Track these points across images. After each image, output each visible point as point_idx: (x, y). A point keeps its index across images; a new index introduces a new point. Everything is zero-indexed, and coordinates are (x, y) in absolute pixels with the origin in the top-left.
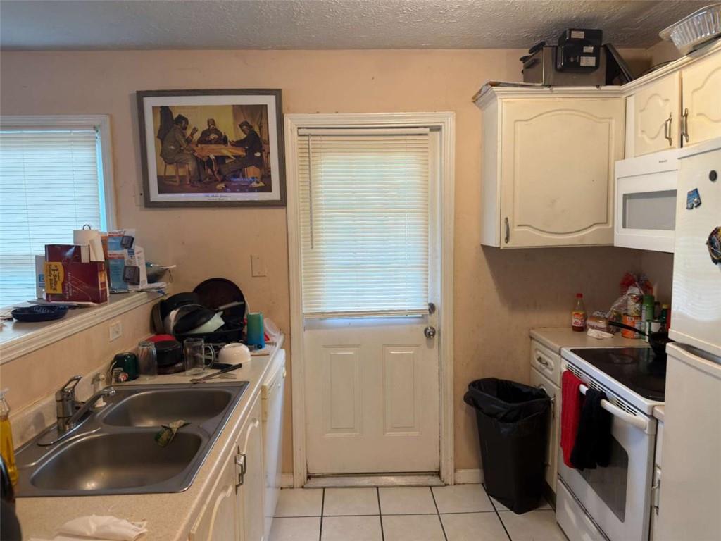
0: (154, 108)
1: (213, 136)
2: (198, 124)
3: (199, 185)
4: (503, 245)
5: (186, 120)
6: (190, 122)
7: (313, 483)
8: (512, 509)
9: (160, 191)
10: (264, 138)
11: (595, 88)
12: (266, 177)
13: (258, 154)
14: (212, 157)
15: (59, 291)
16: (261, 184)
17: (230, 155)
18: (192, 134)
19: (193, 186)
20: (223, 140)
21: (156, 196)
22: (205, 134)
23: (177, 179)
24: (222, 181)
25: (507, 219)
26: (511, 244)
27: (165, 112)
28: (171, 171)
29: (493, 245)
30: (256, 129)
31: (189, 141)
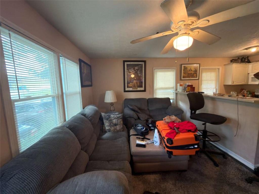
0: (183, 66)
1: (190, 70)
2: (189, 68)
3: (188, 77)
4: (232, 84)
5: (187, 68)
12: (197, 76)
13: (196, 73)
14: (190, 73)
15: (189, 91)
17: (192, 73)
20: (192, 71)
21: (182, 79)
22: (189, 70)
24: (191, 76)
25: (233, 81)
26: (234, 84)
27: (185, 67)
28: (185, 75)
29: (230, 84)
30: (196, 69)
31: (187, 71)
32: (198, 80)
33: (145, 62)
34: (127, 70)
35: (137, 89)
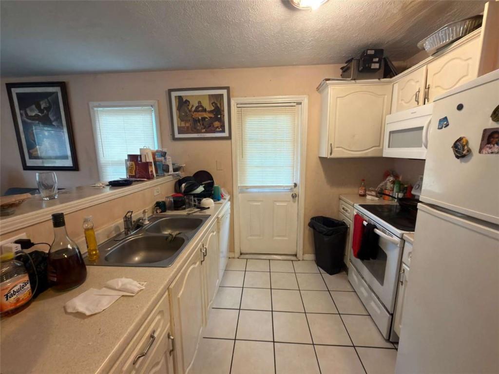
0: (176, 97)
1: (200, 109)
3: (195, 130)
4: (329, 156)
5: (189, 102)
6: (191, 103)
7: (242, 256)
8: (328, 273)
9: (179, 133)
10: (222, 109)
11: (377, 80)
12: (223, 126)
13: (219, 116)
14: (200, 118)
16: (221, 129)
17: (207, 117)
18: (191, 108)
19: (193, 131)
20: (205, 110)
21: (177, 135)
22: (197, 108)
23: (186, 128)
24: (204, 129)
25: (331, 144)
26: (333, 156)
27: (180, 98)
28: (183, 124)
29: (324, 156)
30: (219, 105)
31: (190, 111)
32: (229, 142)
33: (63, 86)
34: (20, 109)
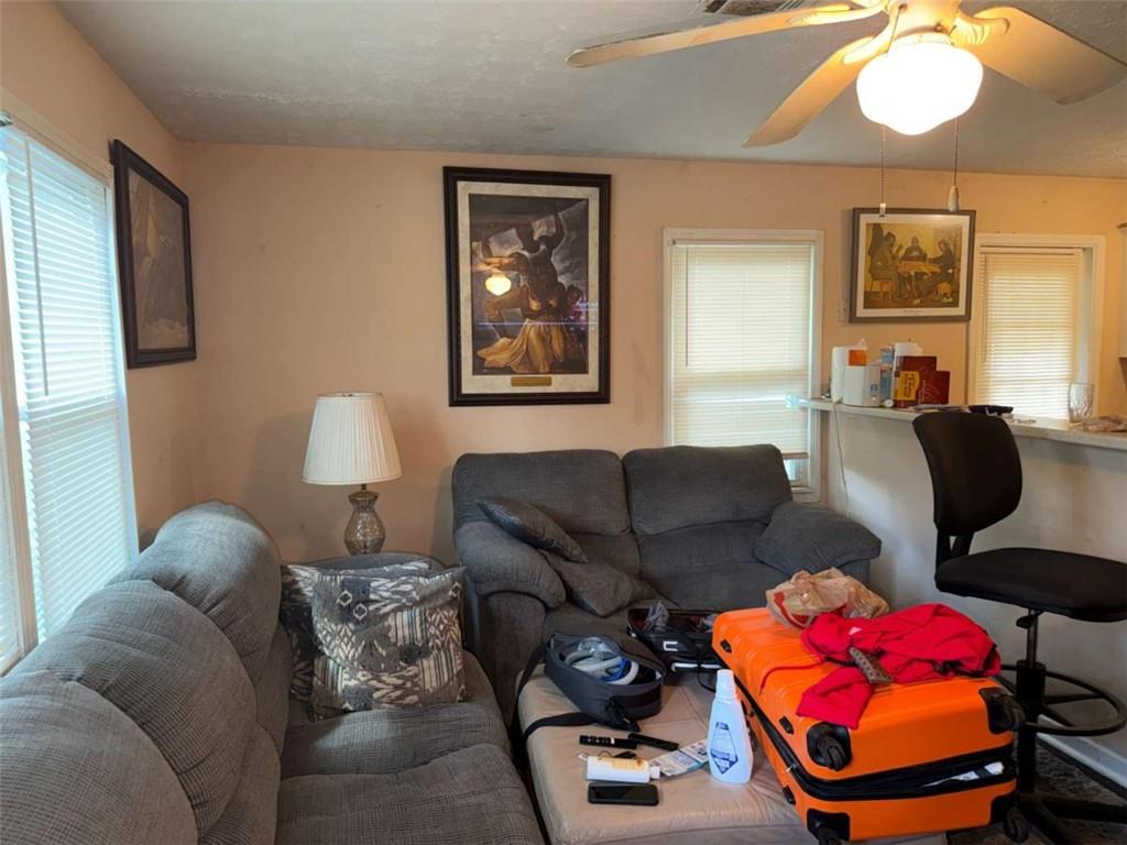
0: (868, 225)
1: (915, 253)
2: (903, 241)
3: (898, 300)
5: (894, 237)
6: (897, 239)
9: (865, 307)
10: (957, 256)
12: (955, 293)
13: (950, 271)
14: (913, 274)
15: (912, 398)
16: (951, 300)
17: (927, 271)
18: (898, 251)
19: (894, 302)
20: (923, 257)
21: (861, 312)
22: (909, 251)
23: (881, 295)
24: (919, 296)
27: (877, 228)
28: (876, 287)
30: (952, 248)
31: (894, 258)
32: (963, 325)
33: (603, 182)
35: (549, 383)
